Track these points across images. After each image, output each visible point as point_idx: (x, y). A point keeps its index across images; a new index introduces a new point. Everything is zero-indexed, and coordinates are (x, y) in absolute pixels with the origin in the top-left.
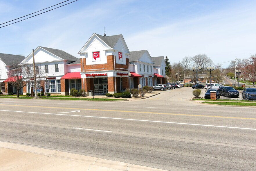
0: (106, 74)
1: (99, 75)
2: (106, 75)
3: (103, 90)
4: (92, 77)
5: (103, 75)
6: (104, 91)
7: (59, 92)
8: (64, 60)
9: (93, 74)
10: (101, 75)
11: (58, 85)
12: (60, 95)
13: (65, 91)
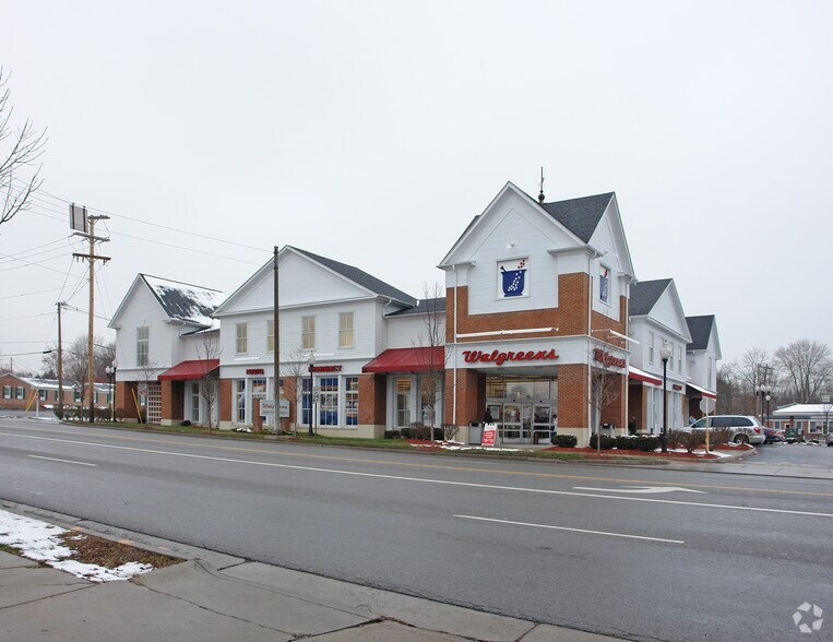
0: (553, 352)
1: (520, 356)
2: (552, 355)
3: (520, 424)
4: (493, 365)
5: (541, 355)
6: (521, 431)
7: (349, 423)
8: (375, 295)
9: (495, 353)
10: (530, 356)
11: (348, 396)
12: (354, 435)
13: (373, 420)
